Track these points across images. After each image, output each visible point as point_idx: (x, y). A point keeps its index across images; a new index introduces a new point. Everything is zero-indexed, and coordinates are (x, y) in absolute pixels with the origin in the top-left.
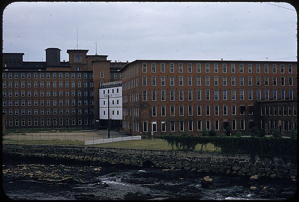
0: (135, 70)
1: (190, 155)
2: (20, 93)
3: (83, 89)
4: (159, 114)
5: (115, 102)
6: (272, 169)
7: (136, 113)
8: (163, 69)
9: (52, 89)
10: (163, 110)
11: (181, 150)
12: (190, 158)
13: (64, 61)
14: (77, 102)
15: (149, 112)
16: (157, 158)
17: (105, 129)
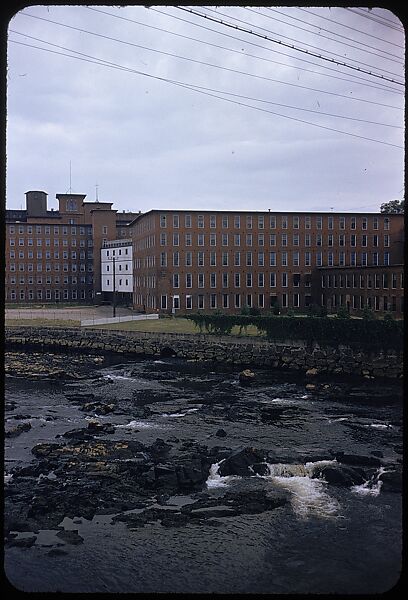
0: (151, 225)
1: (225, 340)
3: (79, 250)
4: (183, 285)
5: (123, 267)
6: (337, 361)
7: (152, 284)
9: (35, 248)
10: (189, 280)
11: (213, 334)
12: (224, 345)
13: (52, 210)
14: (70, 266)
15: (168, 282)
16: (179, 344)
17: (109, 304)
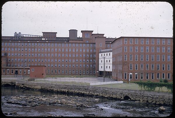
0: (120, 43)
1: (152, 93)
2: (54, 55)
3: (90, 54)
4: (134, 69)
5: (108, 61)
7: (120, 68)
8: (137, 42)
9: (72, 53)
10: (136, 66)
11: (147, 90)
12: (152, 95)
13: (79, 37)
14: (86, 61)
15: (128, 67)
16: (132, 94)
17: (102, 76)
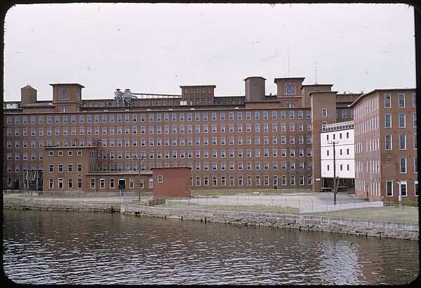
0: (373, 106)
2: (210, 141)
4: (410, 170)
5: (344, 152)
7: (375, 168)
9: (254, 135)
13: (271, 94)
14: (288, 152)
15: (395, 167)
17: (330, 191)
